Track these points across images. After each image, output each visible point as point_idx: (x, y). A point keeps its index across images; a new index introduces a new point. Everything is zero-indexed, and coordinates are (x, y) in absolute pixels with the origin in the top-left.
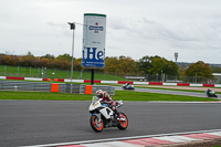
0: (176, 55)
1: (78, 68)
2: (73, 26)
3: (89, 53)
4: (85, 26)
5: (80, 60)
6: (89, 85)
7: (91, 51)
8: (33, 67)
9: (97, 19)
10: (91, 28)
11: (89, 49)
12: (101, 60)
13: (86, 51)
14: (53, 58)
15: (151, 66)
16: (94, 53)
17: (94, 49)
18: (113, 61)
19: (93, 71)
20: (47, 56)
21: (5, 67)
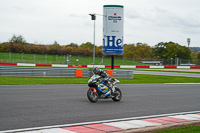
0: (189, 41)
1: (99, 55)
2: (93, 17)
3: (109, 41)
4: (105, 16)
5: (101, 47)
6: (109, 69)
7: (111, 39)
8: (59, 55)
9: (115, 10)
10: (110, 18)
11: (108, 37)
12: (120, 47)
13: (106, 39)
14: (76, 46)
15: (166, 51)
16: (113, 41)
17: (114, 37)
18: (131, 47)
19: (113, 57)
20: (72, 45)
21: (35, 56)
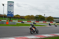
3: (9, 13)
7: (9, 12)
9: (11, 3)
10: (9, 5)
11: (9, 11)
17: (10, 12)
